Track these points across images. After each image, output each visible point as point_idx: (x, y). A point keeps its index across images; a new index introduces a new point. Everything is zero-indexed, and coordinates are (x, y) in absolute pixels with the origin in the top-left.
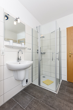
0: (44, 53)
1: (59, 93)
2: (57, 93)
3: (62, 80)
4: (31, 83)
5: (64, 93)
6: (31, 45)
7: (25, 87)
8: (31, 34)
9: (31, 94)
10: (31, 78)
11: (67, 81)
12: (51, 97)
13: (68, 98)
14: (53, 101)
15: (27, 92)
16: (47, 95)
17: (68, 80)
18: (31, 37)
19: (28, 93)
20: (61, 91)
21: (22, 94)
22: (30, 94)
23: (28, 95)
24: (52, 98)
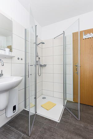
0: (45, 65)
1: (62, 121)
2: (59, 122)
3: (67, 101)
4: (24, 110)
5: (69, 119)
6: (24, 53)
7: (12, 117)
8: (24, 37)
9: (20, 129)
10: (23, 103)
11: (72, 101)
12: (49, 129)
13: (74, 128)
14: (52, 135)
15: (13, 127)
16: (44, 127)
17: (74, 100)
18: (24, 41)
19: (16, 128)
20: (65, 118)
21: (4, 131)
22: (17, 129)
23: (14, 132)
24: (51, 131)
